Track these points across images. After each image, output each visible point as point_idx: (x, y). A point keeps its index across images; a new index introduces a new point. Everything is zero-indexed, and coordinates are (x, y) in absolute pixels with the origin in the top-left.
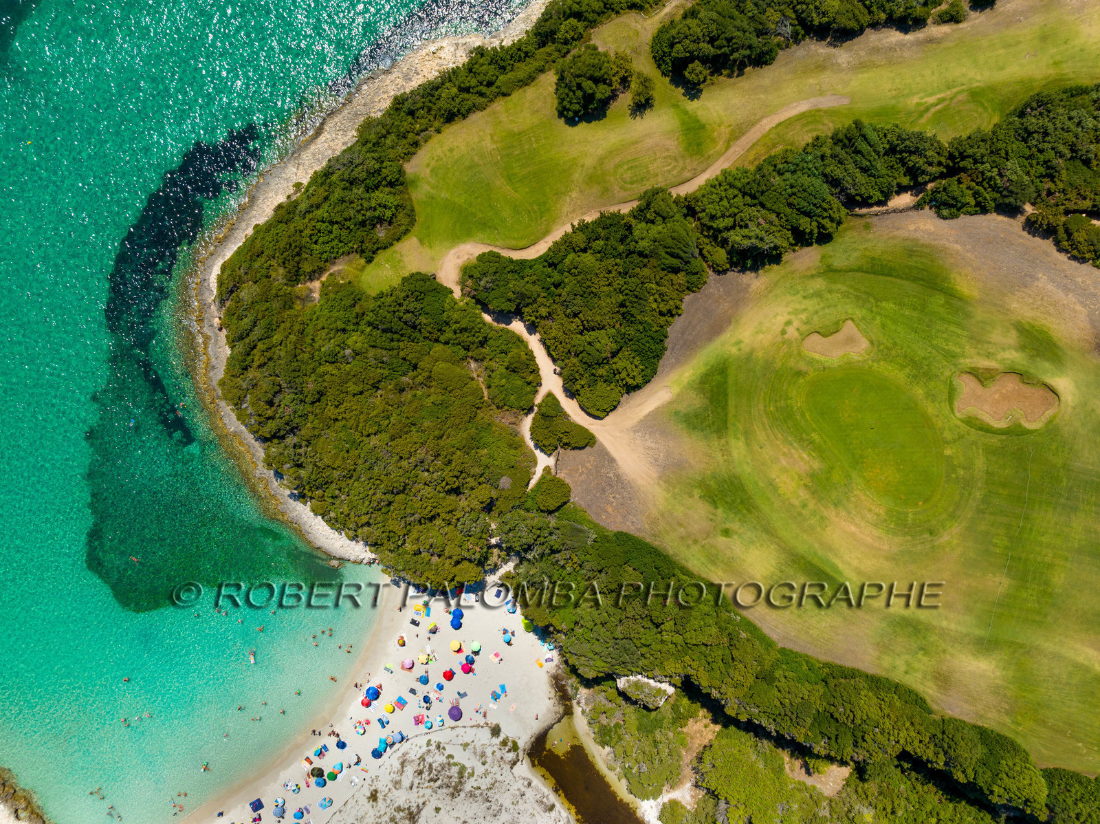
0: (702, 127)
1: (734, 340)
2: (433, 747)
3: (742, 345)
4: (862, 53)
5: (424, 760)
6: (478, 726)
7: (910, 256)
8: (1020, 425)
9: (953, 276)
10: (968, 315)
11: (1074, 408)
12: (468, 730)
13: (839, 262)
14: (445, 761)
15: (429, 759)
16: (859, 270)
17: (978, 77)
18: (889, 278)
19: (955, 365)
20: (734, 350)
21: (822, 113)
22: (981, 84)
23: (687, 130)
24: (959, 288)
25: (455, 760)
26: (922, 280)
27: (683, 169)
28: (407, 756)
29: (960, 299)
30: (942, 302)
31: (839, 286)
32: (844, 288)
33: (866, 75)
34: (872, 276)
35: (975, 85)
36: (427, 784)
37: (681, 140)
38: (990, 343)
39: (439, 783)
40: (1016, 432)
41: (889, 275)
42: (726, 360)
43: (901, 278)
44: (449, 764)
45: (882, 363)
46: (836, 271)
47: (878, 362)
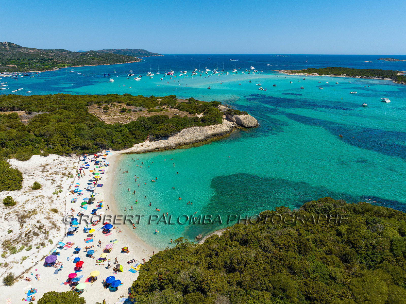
2: (46, 242)
5: (45, 233)
6: (27, 271)
12: (32, 265)
14: (31, 244)
15: (42, 236)
25: (24, 250)
28: (56, 229)
36: (31, 229)
39: (23, 236)
44: (26, 245)
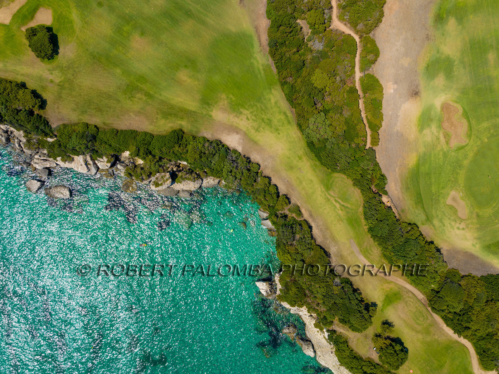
0: (387, 296)
1: (474, 248)
3: (474, 243)
4: (328, 242)
7: (409, 188)
8: (463, 114)
9: (411, 167)
10: (425, 154)
11: (446, 94)
13: (423, 217)
16: (423, 207)
17: (320, 189)
18: (422, 193)
19: (448, 152)
20: (478, 246)
21: (362, 249)
22: (322, 187)
23: (391, 302)
24: (415, 163)
26: (417, 179)
27: (409, 297)
29: (419, 160)
30: (423, 167)
31: (434, 213)
32: (434, 211)
33: (337, 237)
34: (423, 201)
35: (324, 189)
37: (396, 303)
38: (432, 140)
40: (466, 115)
41: (420, 194)
42: (483, 248)
43: (419, 188)
45: (459, 183)
46: (427, 217)
47: (459, 184)
